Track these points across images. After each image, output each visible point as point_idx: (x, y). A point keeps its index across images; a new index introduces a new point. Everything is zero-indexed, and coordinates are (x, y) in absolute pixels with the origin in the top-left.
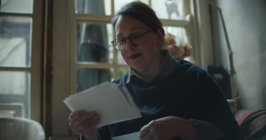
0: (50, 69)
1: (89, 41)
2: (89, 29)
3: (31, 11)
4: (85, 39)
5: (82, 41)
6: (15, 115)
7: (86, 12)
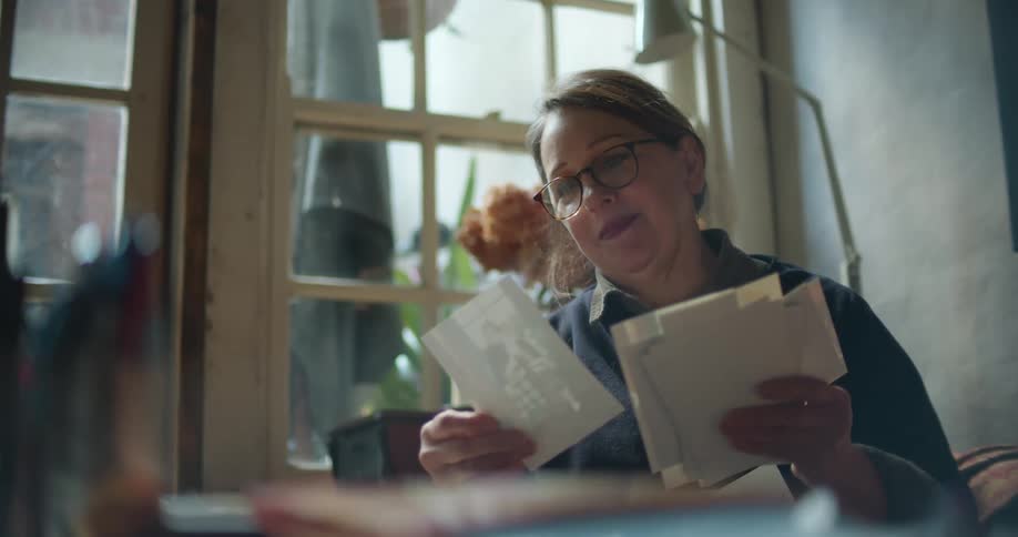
1: (337, 202)
2: (334, 156)
5: (308, 201)
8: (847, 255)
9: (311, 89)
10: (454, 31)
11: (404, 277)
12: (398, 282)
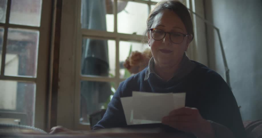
0: (56, 80)
1: (93, 56)
3: (38, 25)
4: (88, 53)
5: (86, 55)
6: (19, 123)
7: (90, 27)
8: (226, 69)
9: (88, 26)
10: (127, 12)
11: (112, 75)
12: (110, 76)
